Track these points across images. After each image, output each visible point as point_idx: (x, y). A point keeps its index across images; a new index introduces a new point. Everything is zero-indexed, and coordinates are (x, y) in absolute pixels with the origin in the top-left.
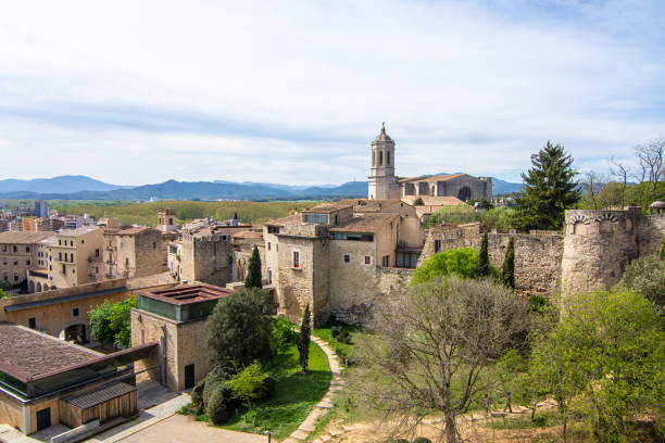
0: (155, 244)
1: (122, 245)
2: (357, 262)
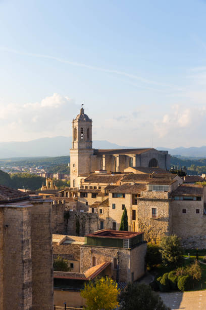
2: (191, 213)
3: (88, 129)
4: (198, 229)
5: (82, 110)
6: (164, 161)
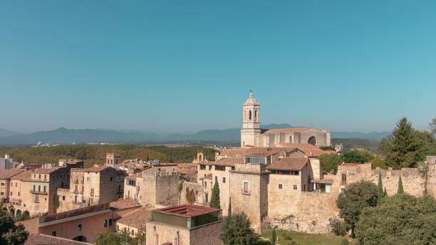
0: (111, 178)
1: (88, 179)
2: (288, 188)
6: (324, 139)
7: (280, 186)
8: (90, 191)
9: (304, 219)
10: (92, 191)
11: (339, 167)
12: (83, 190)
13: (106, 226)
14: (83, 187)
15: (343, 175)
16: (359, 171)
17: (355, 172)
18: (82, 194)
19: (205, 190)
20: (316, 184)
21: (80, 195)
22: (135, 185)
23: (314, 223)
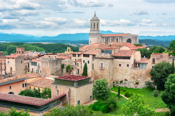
1: (8, 62)
2: (124, 66)
3: (98, 24)
4: (128, 76)
5: (95, 15)
6: (135, 40)
7: (120, 65)
8: (10, 69)
9: (132, 81)
10: (11, 68)
11: (151, 55)
12: (5, 68)
13: (23, 87)
14: (5, 67)
15: (153, 59)
16: (162, 57)
17: (160, 58)
18: (5, 70)
19: (77, 67)
20: (138, 63)
21: (3, 71)
22: (36, 65)
23: (137, 83)
